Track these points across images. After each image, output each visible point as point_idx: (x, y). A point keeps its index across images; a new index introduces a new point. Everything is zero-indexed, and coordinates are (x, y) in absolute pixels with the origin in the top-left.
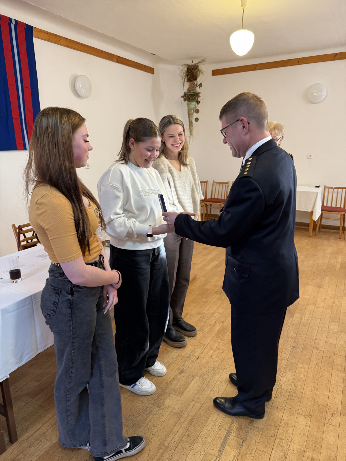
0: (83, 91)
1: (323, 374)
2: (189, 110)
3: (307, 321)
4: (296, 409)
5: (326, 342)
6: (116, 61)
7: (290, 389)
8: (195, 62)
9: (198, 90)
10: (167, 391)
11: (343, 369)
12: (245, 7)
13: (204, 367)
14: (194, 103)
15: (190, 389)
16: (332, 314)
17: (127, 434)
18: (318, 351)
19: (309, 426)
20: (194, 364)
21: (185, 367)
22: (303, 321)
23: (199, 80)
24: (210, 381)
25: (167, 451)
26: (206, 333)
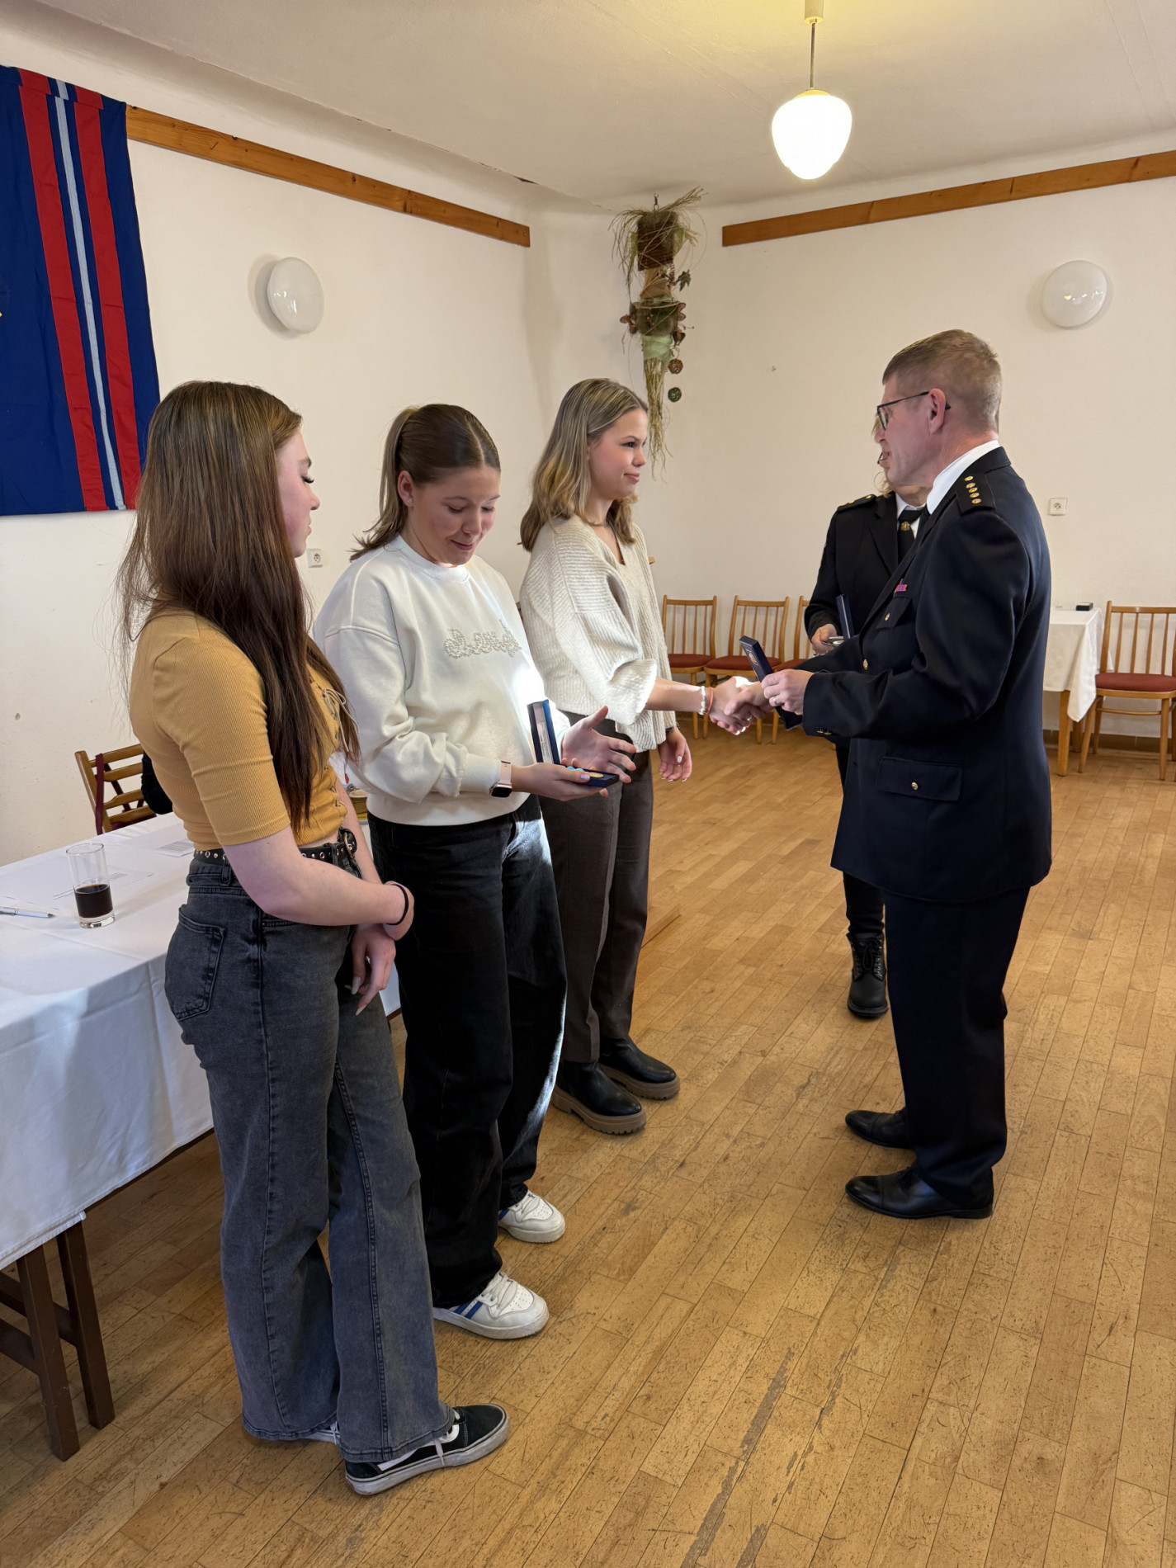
0: (295, 310)
1: (1084, 1209)
2: (649, 364)
3: (1042, 1044)
4: (994, 1315)
5: (1099, 1109)
6: (402, 209)
7: (976, 1252)
8: (664, 203)
9: (677, 294)
10: (581, 1268)
11: (1151, 1191)
12: (817, 18)
13: (700, 1190)
14: (665, 339)
15: (657, 1259)
16: (1122, 1023)
17: (456, 1396)
18: (1074, 1135)
19: (1033, 1364)
20: (668, 1184)
21: (640, 1194)
22: (1026, 1043)
23: (680, 263)
24: (720, 1234)
25: (582, 1445)
26: (708, 1086)
